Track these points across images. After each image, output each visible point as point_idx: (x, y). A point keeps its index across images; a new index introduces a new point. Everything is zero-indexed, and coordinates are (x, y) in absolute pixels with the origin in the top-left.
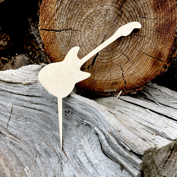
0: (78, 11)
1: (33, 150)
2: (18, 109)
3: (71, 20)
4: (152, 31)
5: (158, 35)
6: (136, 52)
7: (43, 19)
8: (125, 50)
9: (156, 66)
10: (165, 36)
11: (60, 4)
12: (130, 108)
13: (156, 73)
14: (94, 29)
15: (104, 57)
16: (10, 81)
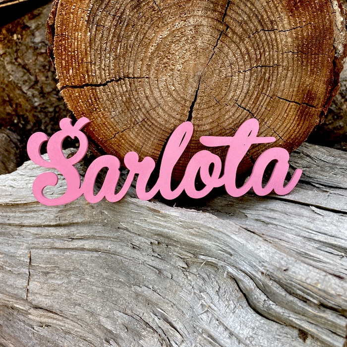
0: (136, 38)
1: (96, 330)
2: (45, 256)
3: (125, 59)
4: (291, 53)
5: (302, 58)
6: (265, 99)
7: (64, 64)
8: (243, 98)
9: (305, 118)
10: (315, 58)
11: (96, 29)
12: (276, 211)
13: (308, 130)
14: (175, 68)
15: (204, 120)
16: (13, 203)
